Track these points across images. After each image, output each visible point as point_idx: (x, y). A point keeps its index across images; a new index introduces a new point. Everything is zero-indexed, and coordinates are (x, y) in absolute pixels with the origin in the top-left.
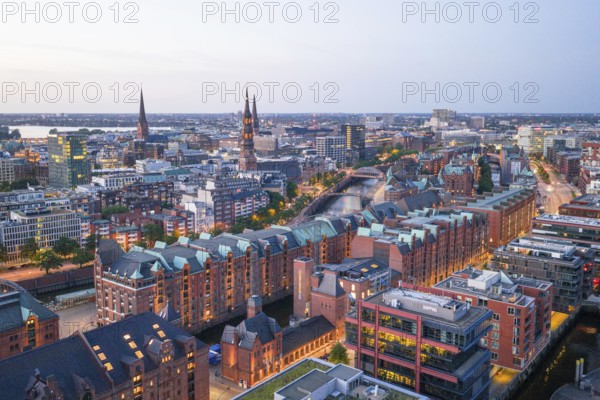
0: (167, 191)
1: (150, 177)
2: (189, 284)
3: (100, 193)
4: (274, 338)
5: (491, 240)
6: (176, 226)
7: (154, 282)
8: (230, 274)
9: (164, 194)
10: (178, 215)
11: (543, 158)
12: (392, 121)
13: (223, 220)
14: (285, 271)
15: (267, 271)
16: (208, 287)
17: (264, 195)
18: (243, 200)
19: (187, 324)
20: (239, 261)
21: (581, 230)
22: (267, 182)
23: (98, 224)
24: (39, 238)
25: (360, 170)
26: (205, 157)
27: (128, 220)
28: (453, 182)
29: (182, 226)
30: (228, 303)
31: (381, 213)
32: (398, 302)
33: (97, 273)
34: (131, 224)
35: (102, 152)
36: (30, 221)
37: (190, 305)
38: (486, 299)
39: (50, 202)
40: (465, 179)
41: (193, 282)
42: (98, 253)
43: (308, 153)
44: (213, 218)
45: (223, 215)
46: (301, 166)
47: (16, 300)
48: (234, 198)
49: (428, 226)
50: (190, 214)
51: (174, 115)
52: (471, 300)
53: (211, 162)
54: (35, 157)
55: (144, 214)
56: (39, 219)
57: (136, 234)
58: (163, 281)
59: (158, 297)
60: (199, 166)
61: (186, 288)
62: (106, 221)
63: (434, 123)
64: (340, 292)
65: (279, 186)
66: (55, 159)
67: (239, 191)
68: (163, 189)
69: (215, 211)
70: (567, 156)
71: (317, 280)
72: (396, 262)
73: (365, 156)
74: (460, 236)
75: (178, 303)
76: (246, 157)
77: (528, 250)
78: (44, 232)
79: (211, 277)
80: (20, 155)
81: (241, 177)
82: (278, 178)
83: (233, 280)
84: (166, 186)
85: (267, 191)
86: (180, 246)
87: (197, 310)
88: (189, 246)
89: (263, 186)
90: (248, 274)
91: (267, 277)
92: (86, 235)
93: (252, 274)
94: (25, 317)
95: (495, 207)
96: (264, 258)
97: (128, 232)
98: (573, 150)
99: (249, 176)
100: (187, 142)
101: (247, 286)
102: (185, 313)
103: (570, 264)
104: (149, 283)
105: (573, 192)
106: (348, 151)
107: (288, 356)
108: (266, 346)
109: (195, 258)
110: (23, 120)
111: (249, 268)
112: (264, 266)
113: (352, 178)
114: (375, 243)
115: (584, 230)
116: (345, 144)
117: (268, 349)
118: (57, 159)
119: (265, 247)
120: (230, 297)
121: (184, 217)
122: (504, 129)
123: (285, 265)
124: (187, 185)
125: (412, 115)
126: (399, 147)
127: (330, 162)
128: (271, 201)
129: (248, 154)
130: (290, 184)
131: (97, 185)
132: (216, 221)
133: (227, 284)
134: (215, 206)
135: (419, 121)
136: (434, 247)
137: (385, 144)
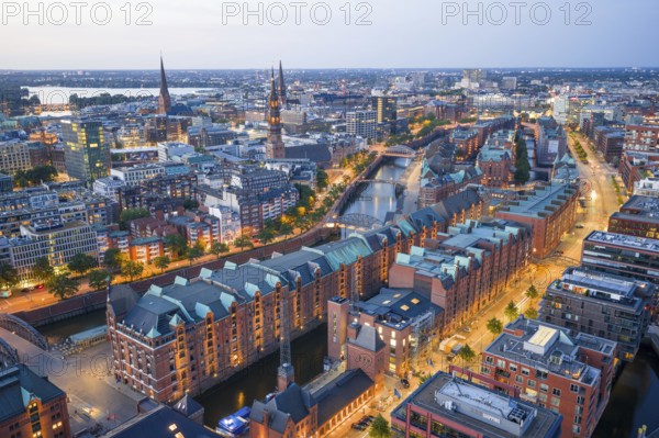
0: (190, 185)
1: (172, 169)
2: (213, 332)
3: (119, 190)
4: (308, 413)
5: (535, 250)
6: (200, 234)
7: (173, 337)
8: (258, 313)
9: (187, 189)
10: (203, 221)
11: (578, 129)
12: (421, 80)
13: (251, 225)
14: (317, 300)
15: (298, 303)
16: (235, 332)
17: (293, 191)
18: (271, 201)
19: (212, 373)
20: (269, 299)
21: (637, 255)
22: (296, 174)
23: (116, 237)
24: (53, 255)
25: (391, 148)
26: (231, 135)
27: (148, 228)
28: (490, 169)
29: (207, 236)
30: (257, 343)
31: (418, 222)
32: (453, 404)
33: (111, 324)
34: (152, 231)
35: (123, 130)
36: (41, 239)
37: (215, 353)
38: (547, 371)
39: (64, 209)
40: (503, 166)
41: (217, 330)
42: (110, 303)
43: (338, 129)
44: (239, 223)
45: (250, 219)
46: (331, 149)
47: (15, 379)
48: (261, 199)
49: (472, 250)
50: (215, 219)
51: (199, 71)
52: (528, 371)
53: (237, 143)
54: (52, 139)
55: (166, 215)
56: (50, 236)
57: (157, 246)
58: (184, 335)
59: (179, 351)
60: (224, 147)
61: (210, 336)
62: (124, 233)
63: (465, 83)
64: (380, 345)
65: (308, 178)
66: (70, 147)
67: (266, 190)
68: (186, 183)
69: (242, 215)
70: (606, 132)
71: (354, 331)
72: (439, 296)
73: (396, 129)
74: (505, 255)
75: (202, 354)
76: (273, 143)
77: (585, 290)
78: (57, 249)
79: (238, 321)
80: (35, 136)
81: (269, 168)
82: (307, 169)
83: (261, 320)
84: (189, 180)
85: (296, 185)
86: (202, 281)
87: (224, 357)
88: (212, 283)
89: (292, 179)
90: (278, 310)
91: (299, 309)
92: (104, 249)
93: (282, 310)
94: (26, 402)
95: (540, 214)
96: (294, 292)
97: (148, 244)
98: (611, 123)
99: (276, 167)
100: (212, 113)
101: (277, 322)
102: (210, 363)
103: (632, 310)
104: (168, 340)
105: (613, 177)
106: (379, 125)
107: (324, 426)
108: (299, 424)
109: (220, 301)
110: (43, 80)
111: (278, 304)
112: (295, 299)
113: (384, 157)
114: (415, 274)
115: (641, 255)
116: (376, 118)
117: (302, 426)
118: (73, 147)
119: (296, 280)
120: (258, 337)
121: (208, 223)
122: (536, 91)
123: (318, 294)
124: (210, 179)
125: (441, 70)
126: (431, 117)
127: (360, 141)
128: (301, 197)
129: (275, 139)
130: (319, 173)
131: (116, 178)
132: (242, 226)
133: (255, 325)
134: (241, 210)
135: (450, 81)
136: (479, 273)
137: (416, 113)
